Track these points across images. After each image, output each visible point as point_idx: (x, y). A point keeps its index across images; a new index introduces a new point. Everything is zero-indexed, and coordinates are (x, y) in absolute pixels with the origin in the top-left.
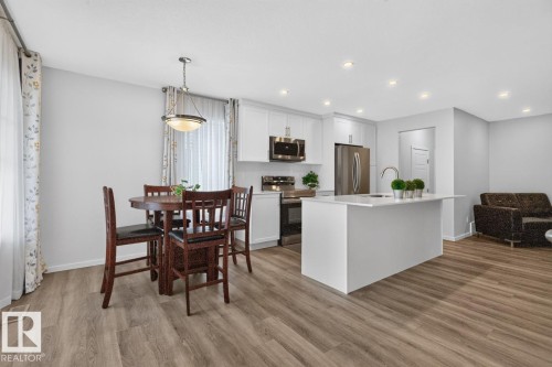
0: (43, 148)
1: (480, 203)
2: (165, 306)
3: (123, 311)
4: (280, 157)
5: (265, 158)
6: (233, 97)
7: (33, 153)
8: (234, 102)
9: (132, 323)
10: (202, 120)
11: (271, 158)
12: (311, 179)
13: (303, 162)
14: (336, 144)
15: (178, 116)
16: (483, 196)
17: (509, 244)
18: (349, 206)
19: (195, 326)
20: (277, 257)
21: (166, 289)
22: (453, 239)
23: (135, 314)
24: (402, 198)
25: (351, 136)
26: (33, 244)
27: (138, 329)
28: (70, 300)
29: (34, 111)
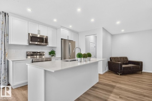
1: (109, 60)
5: (26, 43)
11: (29, 43)
12: (52, 53)
14: (62, 39)
16: (110, 58)
17: (118, 74)
22: (102, 73)
24: (81, 62)
25: (68, 37)
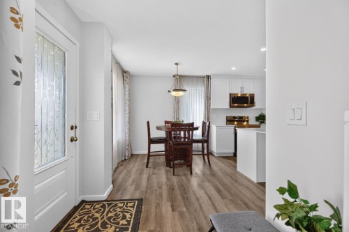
0: (129, 106)
2: (167, 171)
3: (152, 169)
4: (236, 105)
5: (227, 106)
6: (208, 74)
7: (127, 108)
8: (208, 77)
9: (154, 174)
10: (185, 90)
11: (231, 106)
12: (261, 118)
13: (254, 108)
15: (174, 90)
18: (257, 133)
19: (175, 179)
20: (229, 161)
21: (168, 165)
23: (155, 171)
26: (127, 141)
27: (154, 176)
28: (137, 163)
29: (127, 93)
